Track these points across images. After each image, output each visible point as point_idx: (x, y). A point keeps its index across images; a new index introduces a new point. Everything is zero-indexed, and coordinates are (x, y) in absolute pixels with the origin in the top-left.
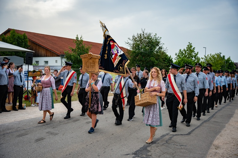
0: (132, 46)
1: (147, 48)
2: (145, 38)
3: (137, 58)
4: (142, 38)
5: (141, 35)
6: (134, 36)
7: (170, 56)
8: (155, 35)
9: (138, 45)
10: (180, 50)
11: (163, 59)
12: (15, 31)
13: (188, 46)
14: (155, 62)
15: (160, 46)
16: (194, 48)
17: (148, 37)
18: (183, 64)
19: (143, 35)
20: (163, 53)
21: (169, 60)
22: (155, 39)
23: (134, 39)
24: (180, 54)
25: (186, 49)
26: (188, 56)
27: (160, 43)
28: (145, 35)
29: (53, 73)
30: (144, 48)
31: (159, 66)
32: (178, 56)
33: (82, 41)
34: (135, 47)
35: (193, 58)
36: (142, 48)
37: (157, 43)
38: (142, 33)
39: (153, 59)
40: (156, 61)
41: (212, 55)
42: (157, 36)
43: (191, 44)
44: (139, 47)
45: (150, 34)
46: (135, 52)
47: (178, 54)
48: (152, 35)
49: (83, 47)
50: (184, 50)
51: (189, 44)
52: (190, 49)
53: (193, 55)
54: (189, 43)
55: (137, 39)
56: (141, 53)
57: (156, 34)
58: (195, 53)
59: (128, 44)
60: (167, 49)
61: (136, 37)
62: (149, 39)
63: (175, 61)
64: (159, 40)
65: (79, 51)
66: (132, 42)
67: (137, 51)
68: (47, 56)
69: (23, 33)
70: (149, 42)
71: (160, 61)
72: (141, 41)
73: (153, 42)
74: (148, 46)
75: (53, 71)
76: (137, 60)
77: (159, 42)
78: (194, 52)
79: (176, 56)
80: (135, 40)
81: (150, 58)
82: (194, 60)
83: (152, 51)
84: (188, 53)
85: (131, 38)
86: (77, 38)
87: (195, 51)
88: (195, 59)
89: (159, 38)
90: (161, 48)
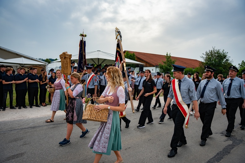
0: (205, 59)
1: (217, 60)
2: (215, 53)
4: (213, 53)
5: (212, 51)
6: (206, 52)
9: (210, 58)
10: (243, 61)
12: (128, 52)
14: (222, 71)
15: (227, 58)
17: (218, 52)
19: (214, 51)
20: (229, 64)
22: (222, 53)
23: (207, 54)
24: (243, 64)
29: (154, 77)
30: (215, 60)
32: (241, 65)
33: (170, 56)
34: (208, 60)
36: (213, 60)
37: (225, 57)
38: (213, 50)
39: (221, 68)
42: (224, 52)
44: (210, 59)
45: (219, 50)
46: (207, 63)
47: (240, 64)
48: (220, 51)
49: (171, 60)
55: (209, 54)
56: (212, 64)
57: (224, 50)
59: (202, 58)
60: (232, 61)
61: (208, 52)
62: (218, 54)
65: (168, 63)
66: (205, 56)
67: (209, 63)
68: (147, 67)
69: (133, 53)
70: (218, 56)
71: (227, 69)
72: (212, 56)
73: (221, 56)
74: (218, 59)
75: (153, 76)
77: (226, 56)
79: (239, 66)
81: (219, 68)
83: (221, 62)
85: (205, 54)
86: (167, 54)
89: (226, 53)
90: (227, 60)
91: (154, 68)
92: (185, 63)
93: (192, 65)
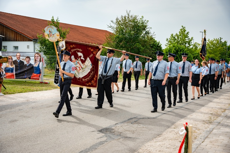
0: (115, 30)
1: (132, 32)
2: (130, 21)
3: (121, 44)
4: (127, 21)
5: (125, 18)
6: (117, 19)
7: (159, 42)
8: (141, 17)
9: (122, 29)
10: (172, 35)
11: (150, 45)
13: (181, 30)
14: (140, 48)
15: (146, 30)
16: (188, 33)
17: (134, 20)
18: (174, 52)
19: (128, 17)
20: (152, 39)
21: (158, 46)
22: (141, 22)
24: (171, 39)
25: (178, 34)
26: (180, 42)
27: (147, 27)
28: (130, 17)
29: (25, 60)
30: (129, 33)
31: (146, 53)
32: (170, 41)
34: (119, 32)
35: (186, 44)
36: (126, 32)
37: (144, 28)
38: (127, 16)
39: (138, 45)
40: (142, 47)
41: (210, 41)
42: (144, 19)
43: (185, 27)
44: (123, 31)
45: (135, 18)
46: (118, 37)
48: (138, 18)
50: (177, 35)
51: (182, 28)
52: (184, 33)
53: (187, 40)
54: (182, 26)
55: (121, 22)
56: (126, 39)
58: (189, 39)
59: (111, 28)
60: (154, 34)
61: (120, 19)
62: (135, 22)
63: (166, 47)
64: (146, 23)
66: (115, 26)
67: (120, 36)
68: (16, 41)
70: (133, 27)
71: (146, 47)
72: (125, 25)
73: (139, 26)
74: (134, 31)
76: (121, 46)
78: (187, 37)
79: (167, 42)
80: (119, 23)
81: (135, 44)
82: (188, 47)
83: (138, 36)
84: (180, 38)
85: (115, 21)
86: (53, 20)
87: (189, 36)
88: (188, 45)
89: (146, 22)
90: (147, 33)
91: (31, 44)
92: (88, 36)
93: (99, 40)
